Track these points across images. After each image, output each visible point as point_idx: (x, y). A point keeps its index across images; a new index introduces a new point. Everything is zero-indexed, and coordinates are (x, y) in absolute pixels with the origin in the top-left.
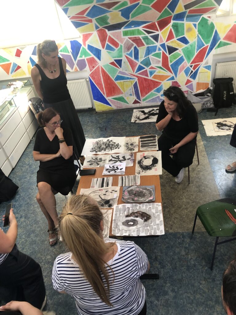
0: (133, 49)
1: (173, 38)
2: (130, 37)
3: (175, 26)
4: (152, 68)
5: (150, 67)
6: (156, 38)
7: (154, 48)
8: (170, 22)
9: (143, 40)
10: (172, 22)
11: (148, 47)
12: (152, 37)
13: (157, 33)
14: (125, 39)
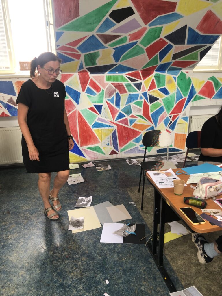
0: (115, 95)
1: (155, 88)
2: (113, 82)
3: (157, 77)
4: (133, 116)
5: (131, 115)
6: (139, 86)
7: (136, 97)
8: (153, 73)
9: (126, 88)
10: (155, 73)
11: (130, 95)
12: (135, 85)
13: (140, 81)
14: (107, 84)
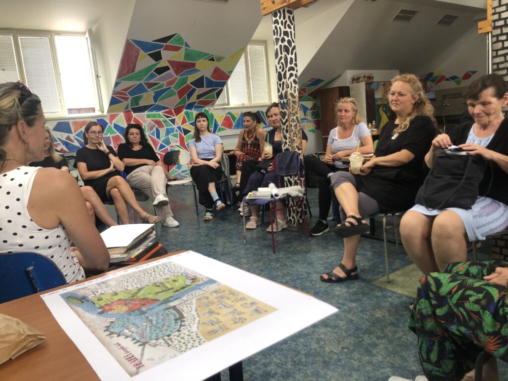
0: (155, 129)
1: (186, 122)
2: (152, 119)
3: (187, 113)
4: (172, 146)
5: (170, 146)
6: (173, 121)
7: (172, 130)
8: (183, 110)
9: (163, 123)
10: (185, 110)
11: (167, 128)
12: (170, 120)
13: (173, 118)
14: (147, 120)
